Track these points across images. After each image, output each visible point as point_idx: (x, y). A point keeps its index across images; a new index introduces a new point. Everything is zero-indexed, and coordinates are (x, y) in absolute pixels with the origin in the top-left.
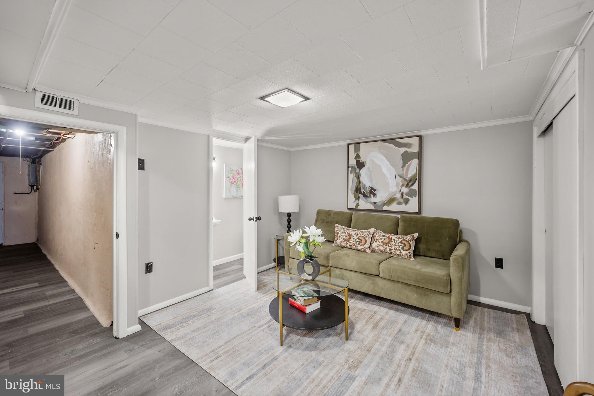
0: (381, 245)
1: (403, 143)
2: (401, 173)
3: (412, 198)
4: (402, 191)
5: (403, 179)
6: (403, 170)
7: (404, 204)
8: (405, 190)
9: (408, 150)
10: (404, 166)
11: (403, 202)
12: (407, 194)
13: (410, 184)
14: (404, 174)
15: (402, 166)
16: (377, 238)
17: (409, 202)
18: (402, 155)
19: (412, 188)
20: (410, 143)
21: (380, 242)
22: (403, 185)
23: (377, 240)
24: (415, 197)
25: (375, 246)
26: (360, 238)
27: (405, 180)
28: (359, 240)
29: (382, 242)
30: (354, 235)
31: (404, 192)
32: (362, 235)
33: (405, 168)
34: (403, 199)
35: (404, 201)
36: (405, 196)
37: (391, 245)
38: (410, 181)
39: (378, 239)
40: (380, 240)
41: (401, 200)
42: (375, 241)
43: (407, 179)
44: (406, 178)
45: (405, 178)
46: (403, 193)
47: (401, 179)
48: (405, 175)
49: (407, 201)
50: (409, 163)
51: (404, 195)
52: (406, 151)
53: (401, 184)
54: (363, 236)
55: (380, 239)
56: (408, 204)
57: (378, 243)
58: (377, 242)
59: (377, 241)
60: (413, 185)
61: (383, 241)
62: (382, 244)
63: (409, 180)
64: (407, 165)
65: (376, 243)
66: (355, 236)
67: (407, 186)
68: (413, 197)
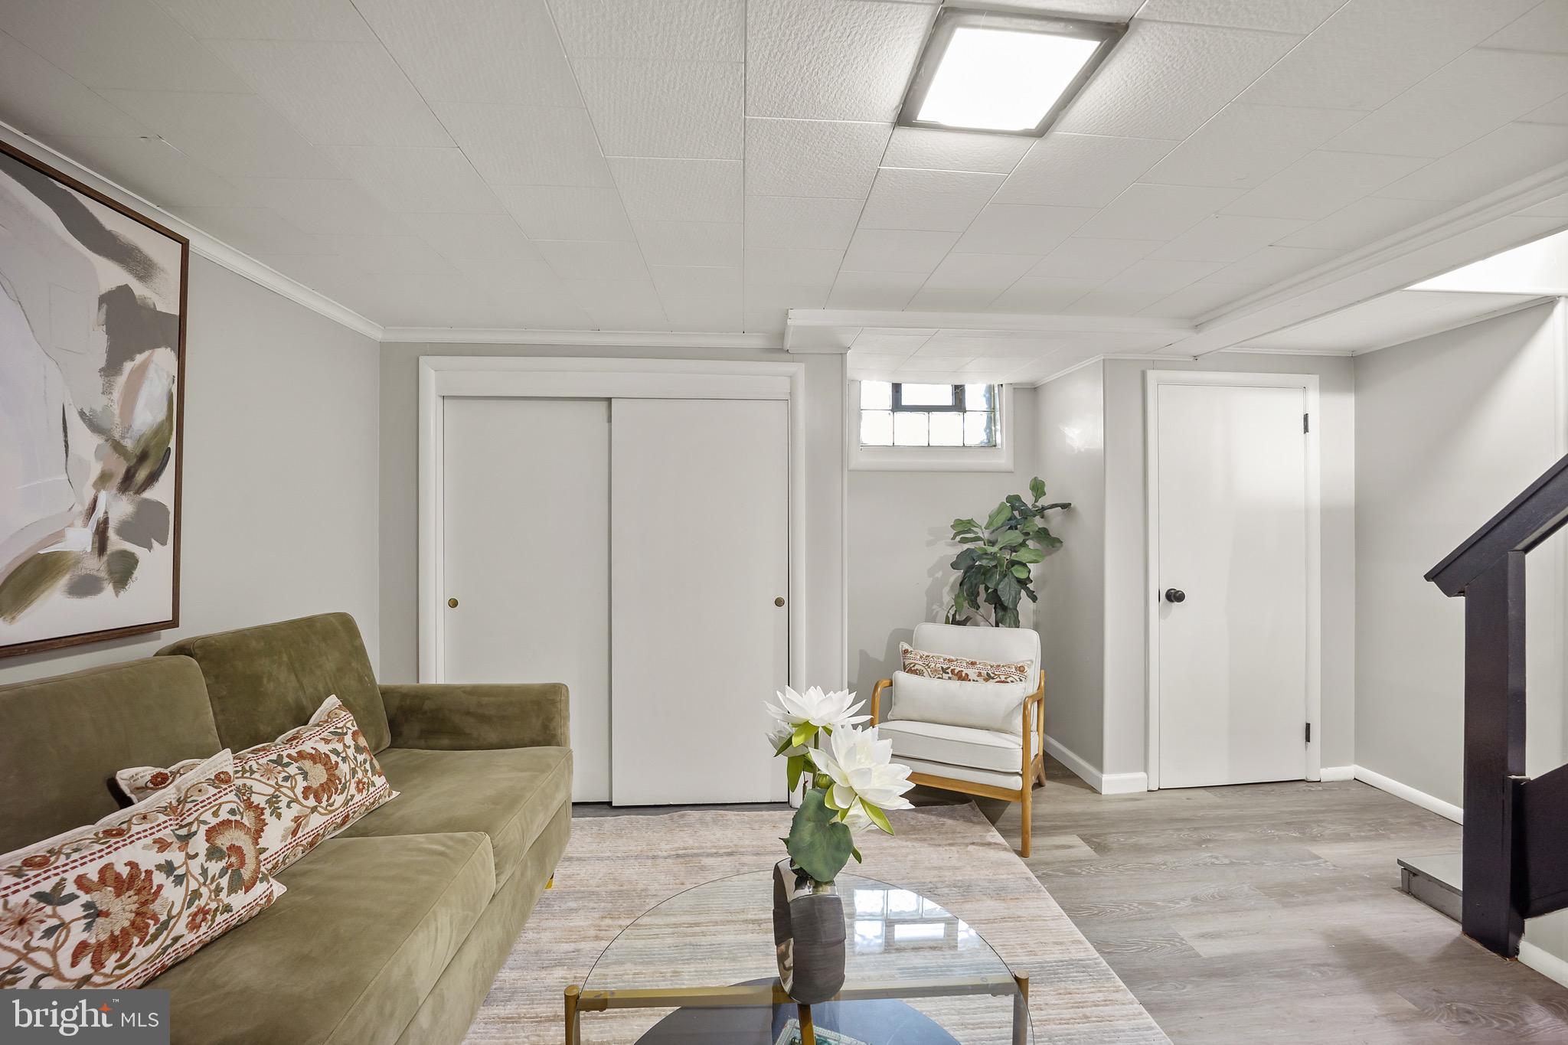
0: (314, 810)
1: (109, 232)
2: (98, 403)
3: (150, 547)
4: (99, 514)
5: (108, 445)
6: (107, 390)
7: (109, 589)
8: (118, 508)
9: (139, 289)
10: (111, 368)
11: (103, 574)
12: (124, 531)
13: (142, 475)
14: (113, 414)
15: (102, 363)
16: (271, 791)
17: (136, 573)
18: (106, 299)
19: (148, 495)
20: (146, 257)
21: (300, 796)
22: (104, 479)
23: (273, 800)
24: (163, 543)
25: (284, 838)
26: (224, 841)
27: (118, 447)
28: (223, 864)
29: (307, 791)
30: (161, 858)
31: (110, 516)
32: (214, 821)
33: (121, 380)
34: (105, 558)
35: (111, 573)
36: (116, 543)
37: (343, 781)
38: (143, 457)
39: (277, 790)
40: (292, 789)
41: (95, 566)
42: (267, 812)
43: (129, 443)
44: (123, 437)
45: (117, 435)
46: (106, 521)
47: (96, 440)
48: (117, 420)
49: (123, 570)
50: (139, 358)
51: (112, 534)
52: (125, 290)
53: (96, 469)
54: (226, 823)
55: (288, 784)
56: (132, 586)
57: (289, 815)
58: (284, 811)
59: (283, 804)
60: (153, 478)
61: (305, 784)
62: (311, 802)
63: (138, 451)
64: (128, 366)
65: (279, 816)
66: (176, 857)
67: (127, 483)
68: (155, 544)
